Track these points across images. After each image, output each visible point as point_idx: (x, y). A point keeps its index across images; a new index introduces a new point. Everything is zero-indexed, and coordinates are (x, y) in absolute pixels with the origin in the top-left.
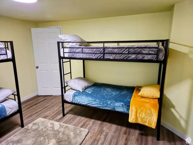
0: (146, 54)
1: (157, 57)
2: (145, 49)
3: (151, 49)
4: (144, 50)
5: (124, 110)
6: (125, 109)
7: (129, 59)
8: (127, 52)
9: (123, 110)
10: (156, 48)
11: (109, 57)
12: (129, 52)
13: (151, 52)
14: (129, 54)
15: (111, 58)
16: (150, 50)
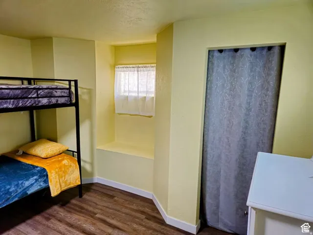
0: (59, 97)
1: (71, 100)
2: (56, 90)
3: (63, 90)
4: (56, 92)
5: (40, 185)
6: (42, 184)
7: (40, 104)
8: (35, 95)
9: (39, 187)
10: (67, 89)
11: (5, 106)
12: (38, 95)
13: (63, 94)
14: (38, 98)
15: (10, 106)
16: (62, 92)
